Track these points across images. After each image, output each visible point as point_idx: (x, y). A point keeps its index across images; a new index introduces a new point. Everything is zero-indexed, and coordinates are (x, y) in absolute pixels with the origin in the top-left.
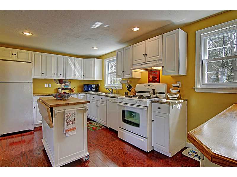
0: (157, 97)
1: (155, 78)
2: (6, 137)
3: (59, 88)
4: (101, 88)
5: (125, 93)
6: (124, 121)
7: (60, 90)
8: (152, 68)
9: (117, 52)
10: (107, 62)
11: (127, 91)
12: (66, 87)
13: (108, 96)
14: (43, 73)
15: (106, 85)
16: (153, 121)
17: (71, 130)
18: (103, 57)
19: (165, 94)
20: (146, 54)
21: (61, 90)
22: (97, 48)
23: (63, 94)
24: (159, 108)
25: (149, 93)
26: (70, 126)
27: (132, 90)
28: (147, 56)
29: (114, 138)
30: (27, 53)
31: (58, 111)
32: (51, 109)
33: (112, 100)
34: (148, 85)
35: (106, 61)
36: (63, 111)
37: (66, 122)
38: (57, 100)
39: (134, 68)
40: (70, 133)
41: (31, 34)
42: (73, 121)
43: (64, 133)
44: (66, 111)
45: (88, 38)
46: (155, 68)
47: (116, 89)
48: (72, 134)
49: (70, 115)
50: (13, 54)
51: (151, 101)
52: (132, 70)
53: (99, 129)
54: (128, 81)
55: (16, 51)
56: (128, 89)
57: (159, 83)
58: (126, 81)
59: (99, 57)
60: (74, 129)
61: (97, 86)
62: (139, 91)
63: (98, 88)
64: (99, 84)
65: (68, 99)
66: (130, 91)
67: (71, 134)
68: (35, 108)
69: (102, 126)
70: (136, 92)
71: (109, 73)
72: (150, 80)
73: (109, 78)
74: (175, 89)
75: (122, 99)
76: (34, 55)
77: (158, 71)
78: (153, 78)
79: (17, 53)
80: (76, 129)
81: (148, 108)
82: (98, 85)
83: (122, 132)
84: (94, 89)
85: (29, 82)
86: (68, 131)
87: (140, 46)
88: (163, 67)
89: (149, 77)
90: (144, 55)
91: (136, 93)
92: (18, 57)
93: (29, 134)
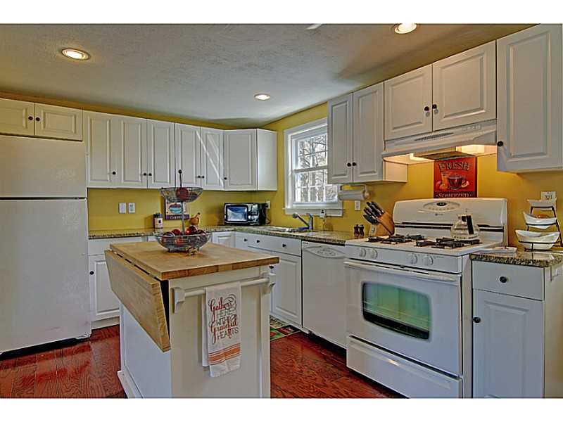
0: (477, 242)
1: (460, 181)
2: (12, 361)
3: (156, 216)
4: (273, 214)
5: (356, 228)
6: (369, 317)
7: (160, 222)
8: (458, 149)
9: (329, 105)
10: (292, 137)
11: (365, 222)
12: (177, 211)
13: (304, 239)
14: (114, 173)
15: (288, 207)
16: (477, 320)
17: (225, 354)
18: (281, 125)
19: (502, 231)
20: (434, 107)
21: (161, 219)
22: (268, 98)
23: (187, 234)
24: (503, 280)
25: (450, 228)
26: (224, 343)
27: (382, 219)
28: (437, 111)
29: (335, 370)
30: (71, 116)
31: (186, 290)
32: (165, 285)
33: (319, 249)
34: (438, 204)
35: (289, 136)
36: (201, 291)
37: (209, 329)
38: (169, 251)
39: (388, 151)
40: (224, 365)
41: (85, 57)
42: (231, 325)
43: (204, 364)
44: (210, 292)
45: (250, 65)
46: (467, 149)
47: (322, 215)
48: (229, 368)
49: (222, 306)
50: (31, 118)
51: (471, 255)
52: (385, 159)
53: (278, 337)
54: (364, 192)
55: (40, 109)
56: (368, 218)
57: (476, 197)
58: (361, 192)
59: (267, 125)
60: (235, 351)
61: (263, 209)
62: (404, 223)
63: (265, 212)
64: (268, 202)
65: (204, 251)
66: (374, 222)
67: (227, 370)
68: (92, 273)
69: (285, 328)
70: (394, 226)
71: (297, 171)
72: (439, 189)
73: (298, 183)
74: (543, 216)
75: (360, 248)
76: (91, 120)
77: (471, 158)
78: (451, 181)
79: (42, 115)
80: (238, 350)
81: (461, 278)
82: (264, 206)
83: (363, 353)
84: (256, 217)
85: (76, 198)
86: (215, 358)
87: (412, 81)
88: (500, 144)
89: (437, 178)
90: (427, 109)
91: (396, 228)
92: (44, 127)
93: (77, 352)
